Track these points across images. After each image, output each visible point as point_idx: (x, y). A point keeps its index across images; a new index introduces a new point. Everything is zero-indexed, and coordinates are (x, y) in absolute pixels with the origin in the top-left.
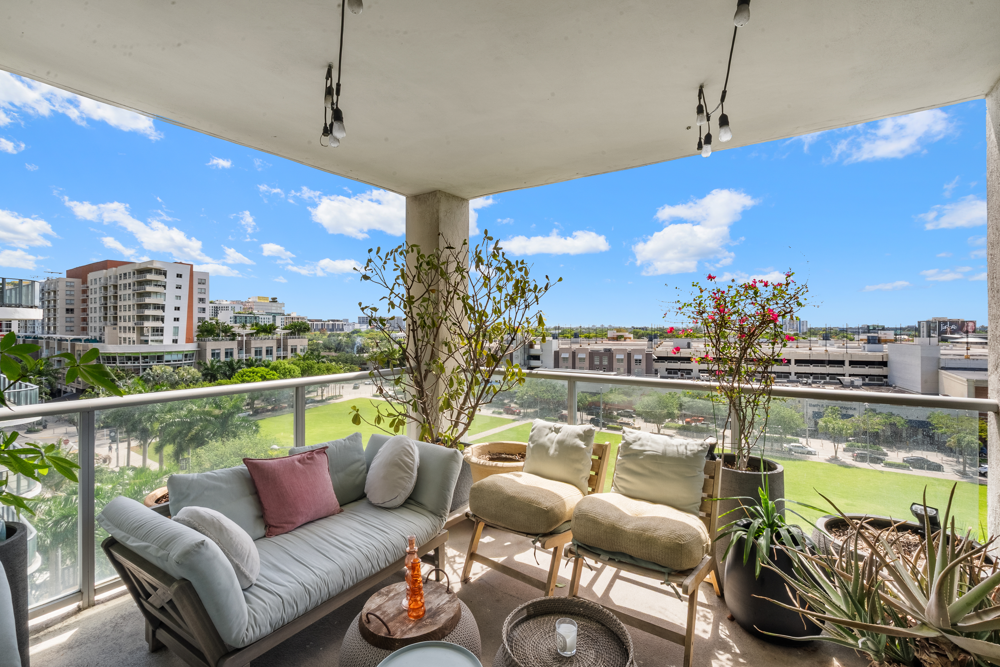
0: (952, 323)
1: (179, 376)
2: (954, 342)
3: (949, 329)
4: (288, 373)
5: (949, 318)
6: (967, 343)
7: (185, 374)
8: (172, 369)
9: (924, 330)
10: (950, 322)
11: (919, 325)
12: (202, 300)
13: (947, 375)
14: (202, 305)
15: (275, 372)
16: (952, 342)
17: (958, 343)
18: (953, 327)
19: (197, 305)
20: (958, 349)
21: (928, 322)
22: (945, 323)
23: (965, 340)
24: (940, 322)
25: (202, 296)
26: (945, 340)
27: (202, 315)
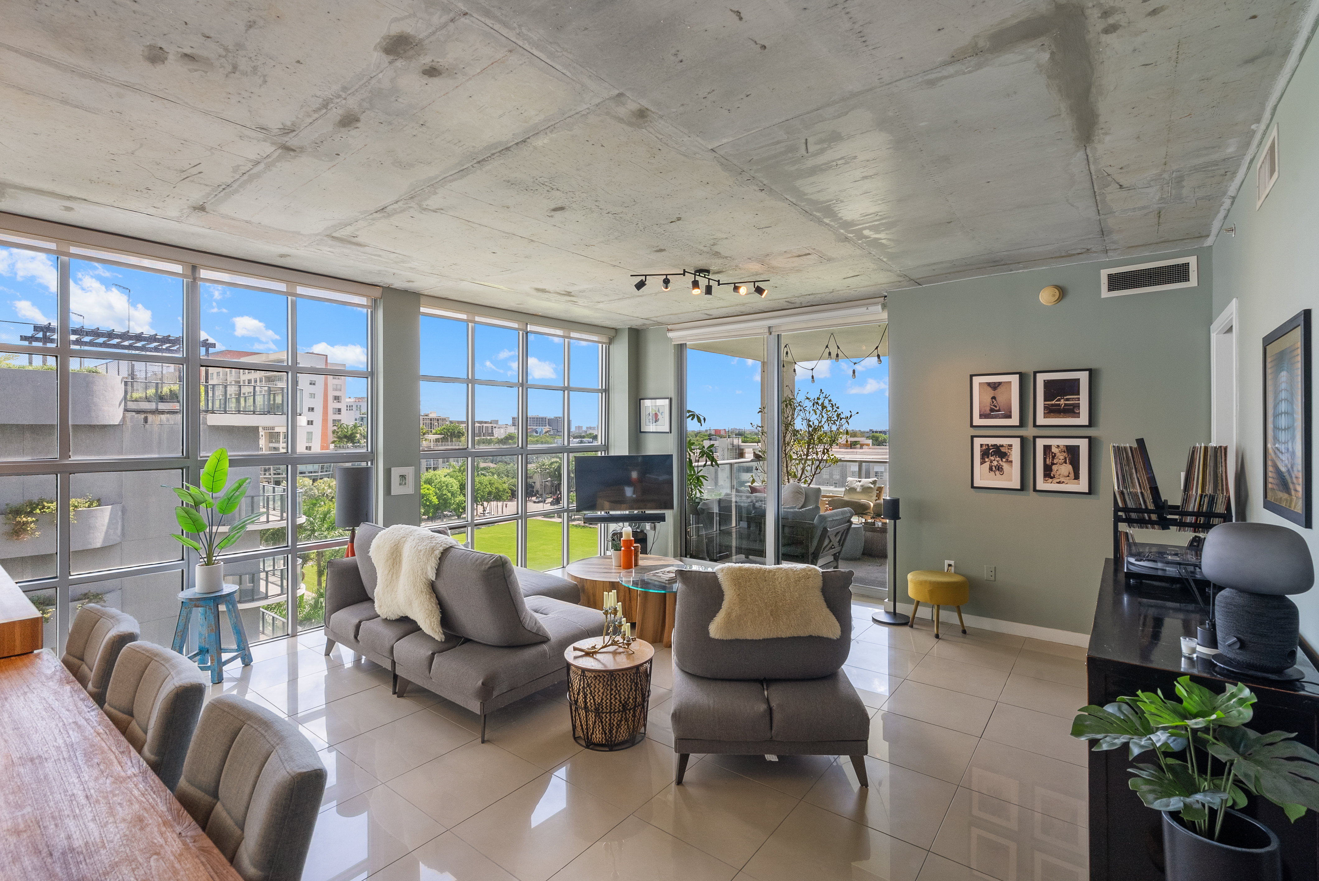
1: (318, 490)
4: (445, 488)
7: (326, 488)
8: (311, 482)
12: (337, 398)
14: (338, 405)
15: (429, 486)
19: (332, 405)
25: (337, 394)
27: (337, 417)
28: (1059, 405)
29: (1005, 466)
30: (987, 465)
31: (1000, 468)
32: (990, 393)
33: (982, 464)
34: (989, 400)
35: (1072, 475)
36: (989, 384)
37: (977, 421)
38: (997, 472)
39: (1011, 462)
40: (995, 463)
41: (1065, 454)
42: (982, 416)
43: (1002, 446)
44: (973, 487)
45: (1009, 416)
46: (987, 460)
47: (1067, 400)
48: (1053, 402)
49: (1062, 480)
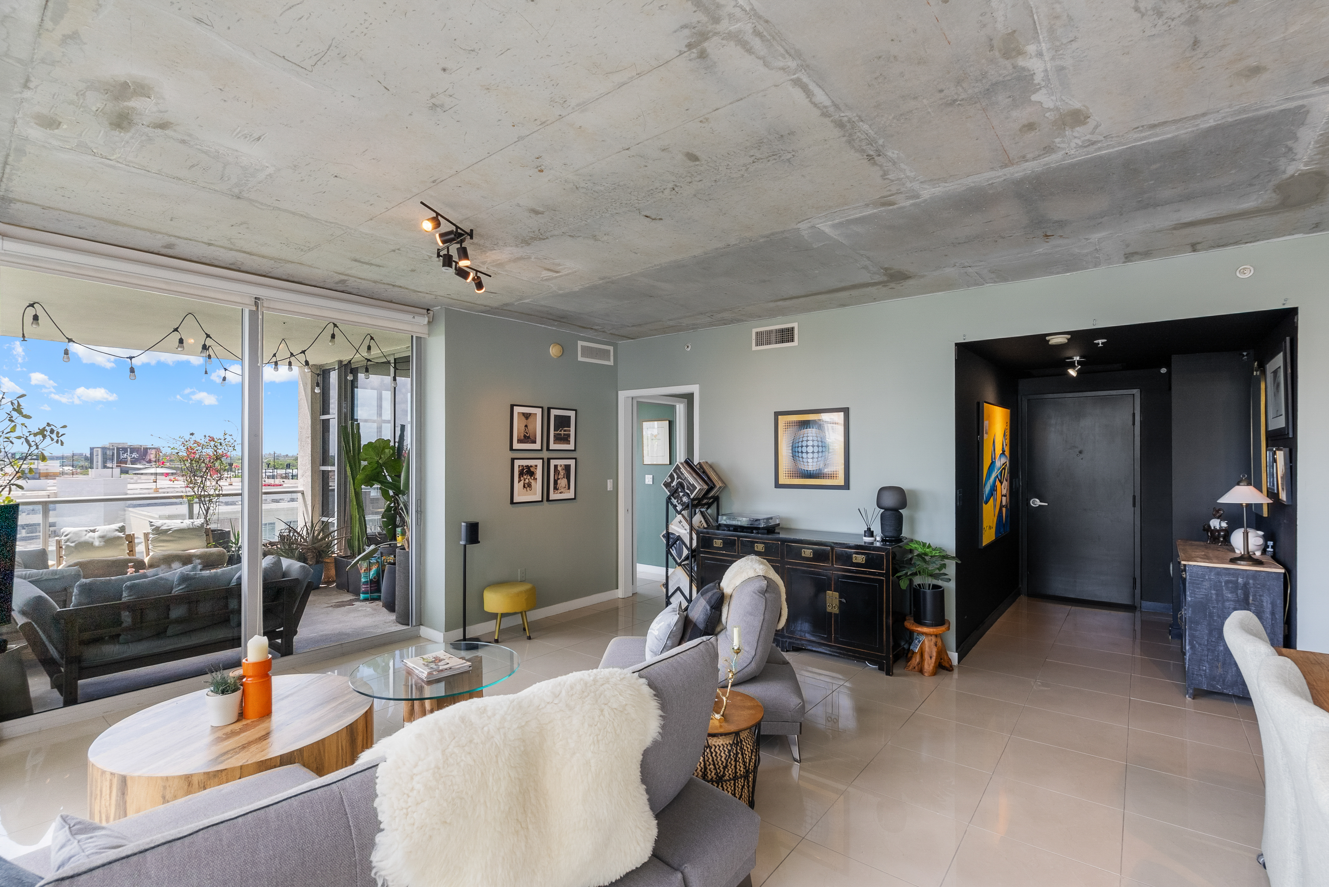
0: (133, 450)
2: (138, 474)
3: (129, 458)
5: (129, 444)
6: (156, 474)
9: (98, 459)
10: (130, 448)
11: (92, 454)
13: (136, 513)
16: (136, 474)
17: (142, 474)
18: (135, 455)
20: (143, 481)
21: (104, 449)
22: (125, 450)
23: (153, 471)
24: (118, 449)
26: (125, 471)
28: (560, 434)
29: (533, 482)
30: (522, 482)
31: (529, 485)
32: (524, 422)
33: (519, 482)
34: (523, 428)
35: (567, 487)
36: (524, 414)
37: (516, 446)
38: (528, 489)
39: (536, 479)
40: (527, 481)
41: (564, 471)
42: (520, 441)
43: (531, 466)
44: (512, 502)
45: (535, 442)
46: (522, 478)
47: (565, 431)
48: (558, 432)
49: (562, 490)
